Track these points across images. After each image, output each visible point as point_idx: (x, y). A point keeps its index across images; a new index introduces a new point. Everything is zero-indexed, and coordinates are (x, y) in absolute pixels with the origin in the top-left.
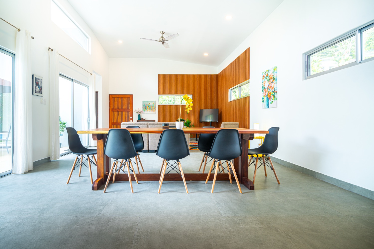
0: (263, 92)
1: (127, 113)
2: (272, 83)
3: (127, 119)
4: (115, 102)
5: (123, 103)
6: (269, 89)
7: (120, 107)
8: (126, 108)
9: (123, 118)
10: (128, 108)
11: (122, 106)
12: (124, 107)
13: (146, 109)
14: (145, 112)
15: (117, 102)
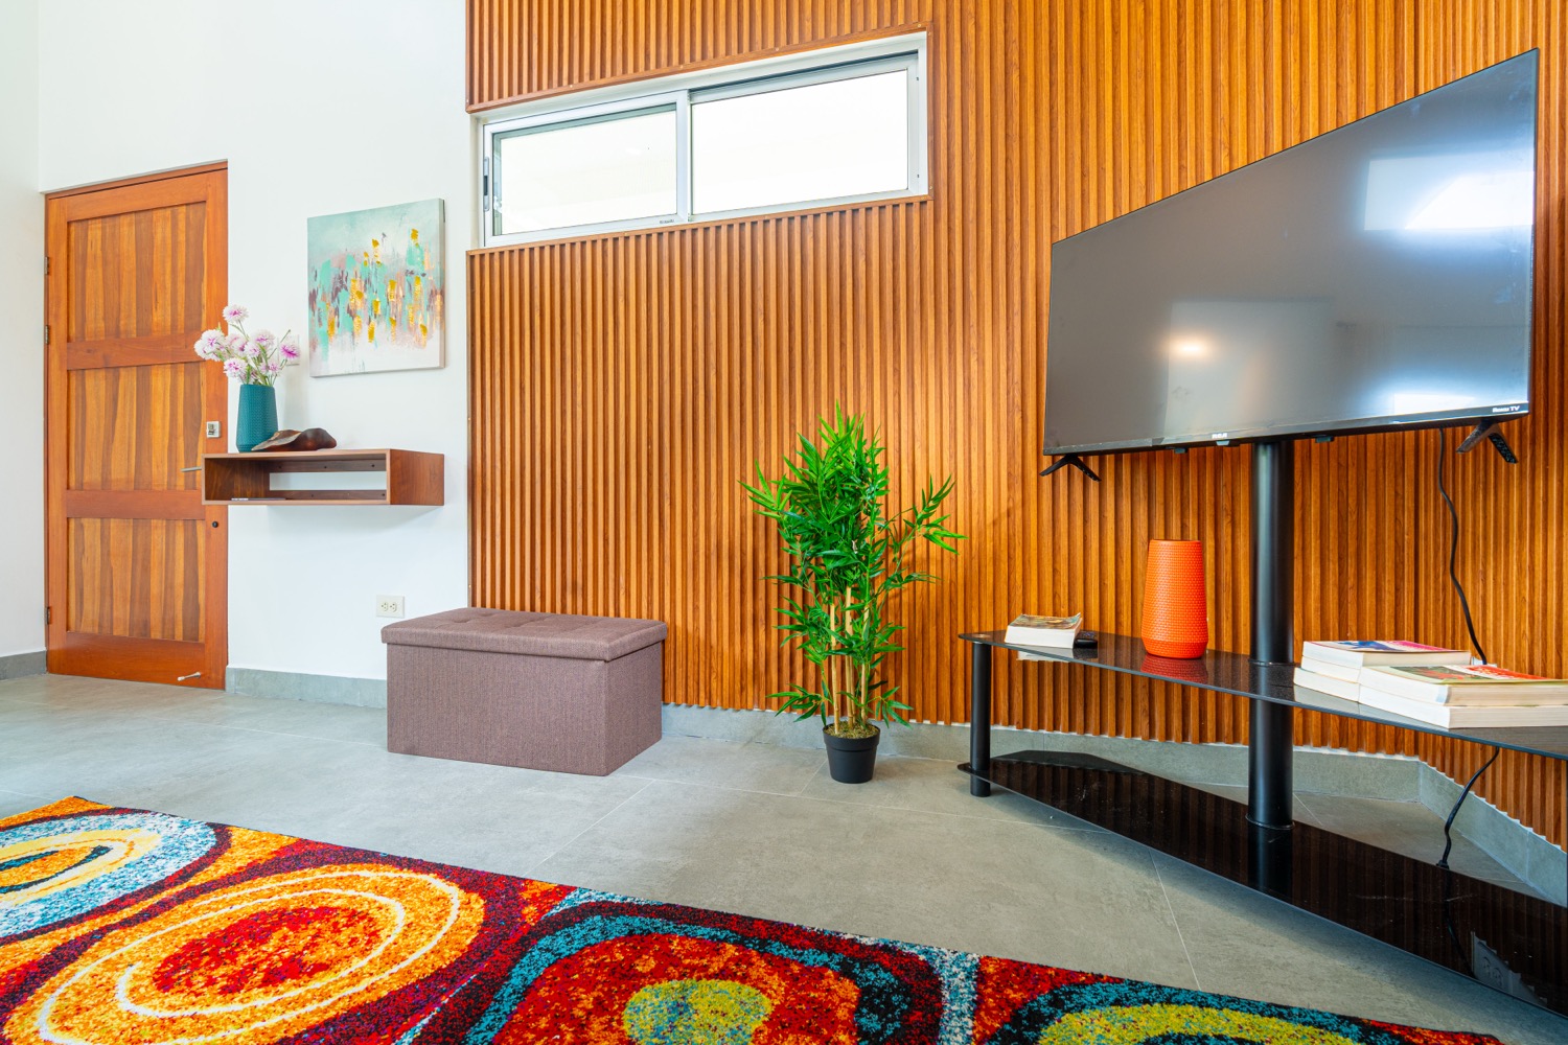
1: (181, 379)
3: (181, 444)
4: (89, 271)
5: (150, 273)
7: (129, 323)
8: (174, 326)
9: (150, 446)
11: (144, 307)
12: (160, 315)
13: (343, 311)
14: (338, 356)
15: (105, 263)
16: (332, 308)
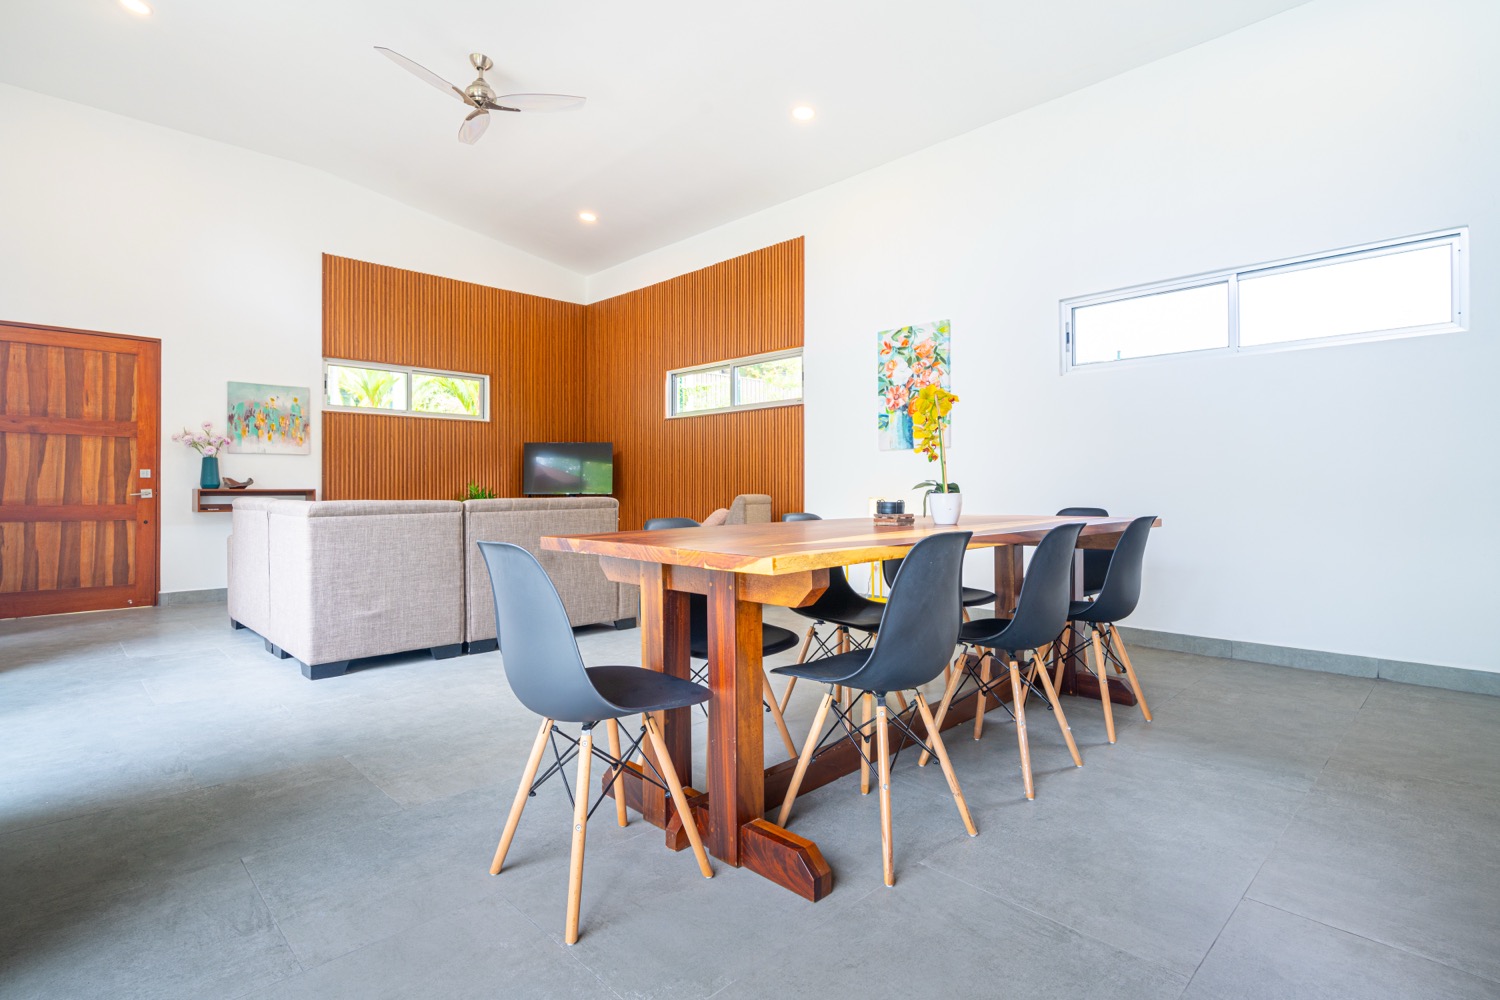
0: (885, 395)
1: (112, 446)
2: (927, 371)
3: (112, 480)
4: (11, 374)
5: (81, 383)
6: (913, 388)
7: (58, 408)
8: (105, 416)
10: (123, 416)
11: (74, 403)
12: (91, 409)
13: (251, 425)
14: (247, 444)
16: (245, 423)
